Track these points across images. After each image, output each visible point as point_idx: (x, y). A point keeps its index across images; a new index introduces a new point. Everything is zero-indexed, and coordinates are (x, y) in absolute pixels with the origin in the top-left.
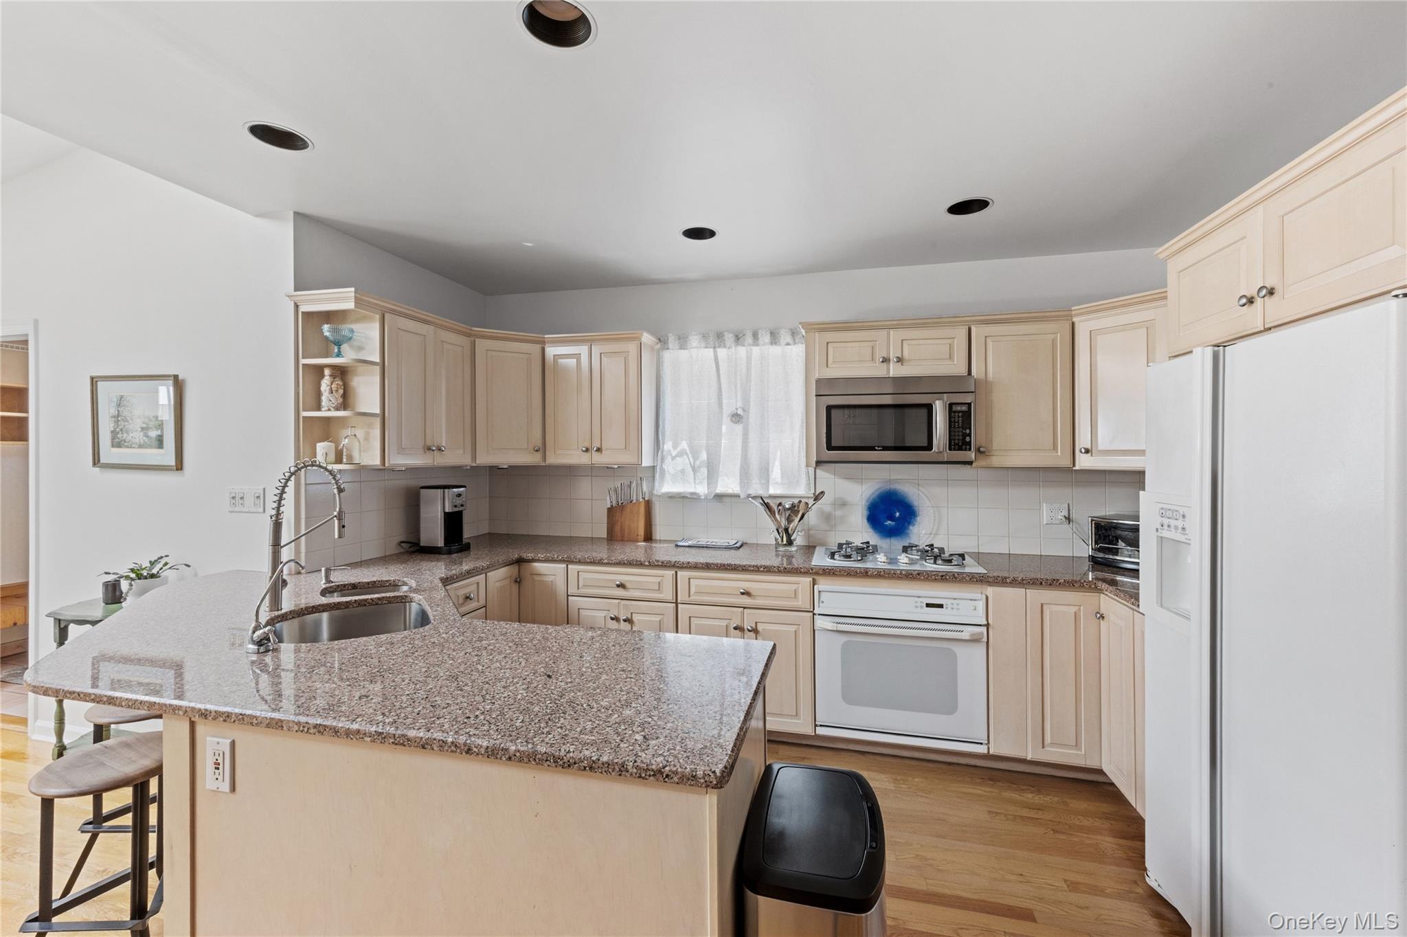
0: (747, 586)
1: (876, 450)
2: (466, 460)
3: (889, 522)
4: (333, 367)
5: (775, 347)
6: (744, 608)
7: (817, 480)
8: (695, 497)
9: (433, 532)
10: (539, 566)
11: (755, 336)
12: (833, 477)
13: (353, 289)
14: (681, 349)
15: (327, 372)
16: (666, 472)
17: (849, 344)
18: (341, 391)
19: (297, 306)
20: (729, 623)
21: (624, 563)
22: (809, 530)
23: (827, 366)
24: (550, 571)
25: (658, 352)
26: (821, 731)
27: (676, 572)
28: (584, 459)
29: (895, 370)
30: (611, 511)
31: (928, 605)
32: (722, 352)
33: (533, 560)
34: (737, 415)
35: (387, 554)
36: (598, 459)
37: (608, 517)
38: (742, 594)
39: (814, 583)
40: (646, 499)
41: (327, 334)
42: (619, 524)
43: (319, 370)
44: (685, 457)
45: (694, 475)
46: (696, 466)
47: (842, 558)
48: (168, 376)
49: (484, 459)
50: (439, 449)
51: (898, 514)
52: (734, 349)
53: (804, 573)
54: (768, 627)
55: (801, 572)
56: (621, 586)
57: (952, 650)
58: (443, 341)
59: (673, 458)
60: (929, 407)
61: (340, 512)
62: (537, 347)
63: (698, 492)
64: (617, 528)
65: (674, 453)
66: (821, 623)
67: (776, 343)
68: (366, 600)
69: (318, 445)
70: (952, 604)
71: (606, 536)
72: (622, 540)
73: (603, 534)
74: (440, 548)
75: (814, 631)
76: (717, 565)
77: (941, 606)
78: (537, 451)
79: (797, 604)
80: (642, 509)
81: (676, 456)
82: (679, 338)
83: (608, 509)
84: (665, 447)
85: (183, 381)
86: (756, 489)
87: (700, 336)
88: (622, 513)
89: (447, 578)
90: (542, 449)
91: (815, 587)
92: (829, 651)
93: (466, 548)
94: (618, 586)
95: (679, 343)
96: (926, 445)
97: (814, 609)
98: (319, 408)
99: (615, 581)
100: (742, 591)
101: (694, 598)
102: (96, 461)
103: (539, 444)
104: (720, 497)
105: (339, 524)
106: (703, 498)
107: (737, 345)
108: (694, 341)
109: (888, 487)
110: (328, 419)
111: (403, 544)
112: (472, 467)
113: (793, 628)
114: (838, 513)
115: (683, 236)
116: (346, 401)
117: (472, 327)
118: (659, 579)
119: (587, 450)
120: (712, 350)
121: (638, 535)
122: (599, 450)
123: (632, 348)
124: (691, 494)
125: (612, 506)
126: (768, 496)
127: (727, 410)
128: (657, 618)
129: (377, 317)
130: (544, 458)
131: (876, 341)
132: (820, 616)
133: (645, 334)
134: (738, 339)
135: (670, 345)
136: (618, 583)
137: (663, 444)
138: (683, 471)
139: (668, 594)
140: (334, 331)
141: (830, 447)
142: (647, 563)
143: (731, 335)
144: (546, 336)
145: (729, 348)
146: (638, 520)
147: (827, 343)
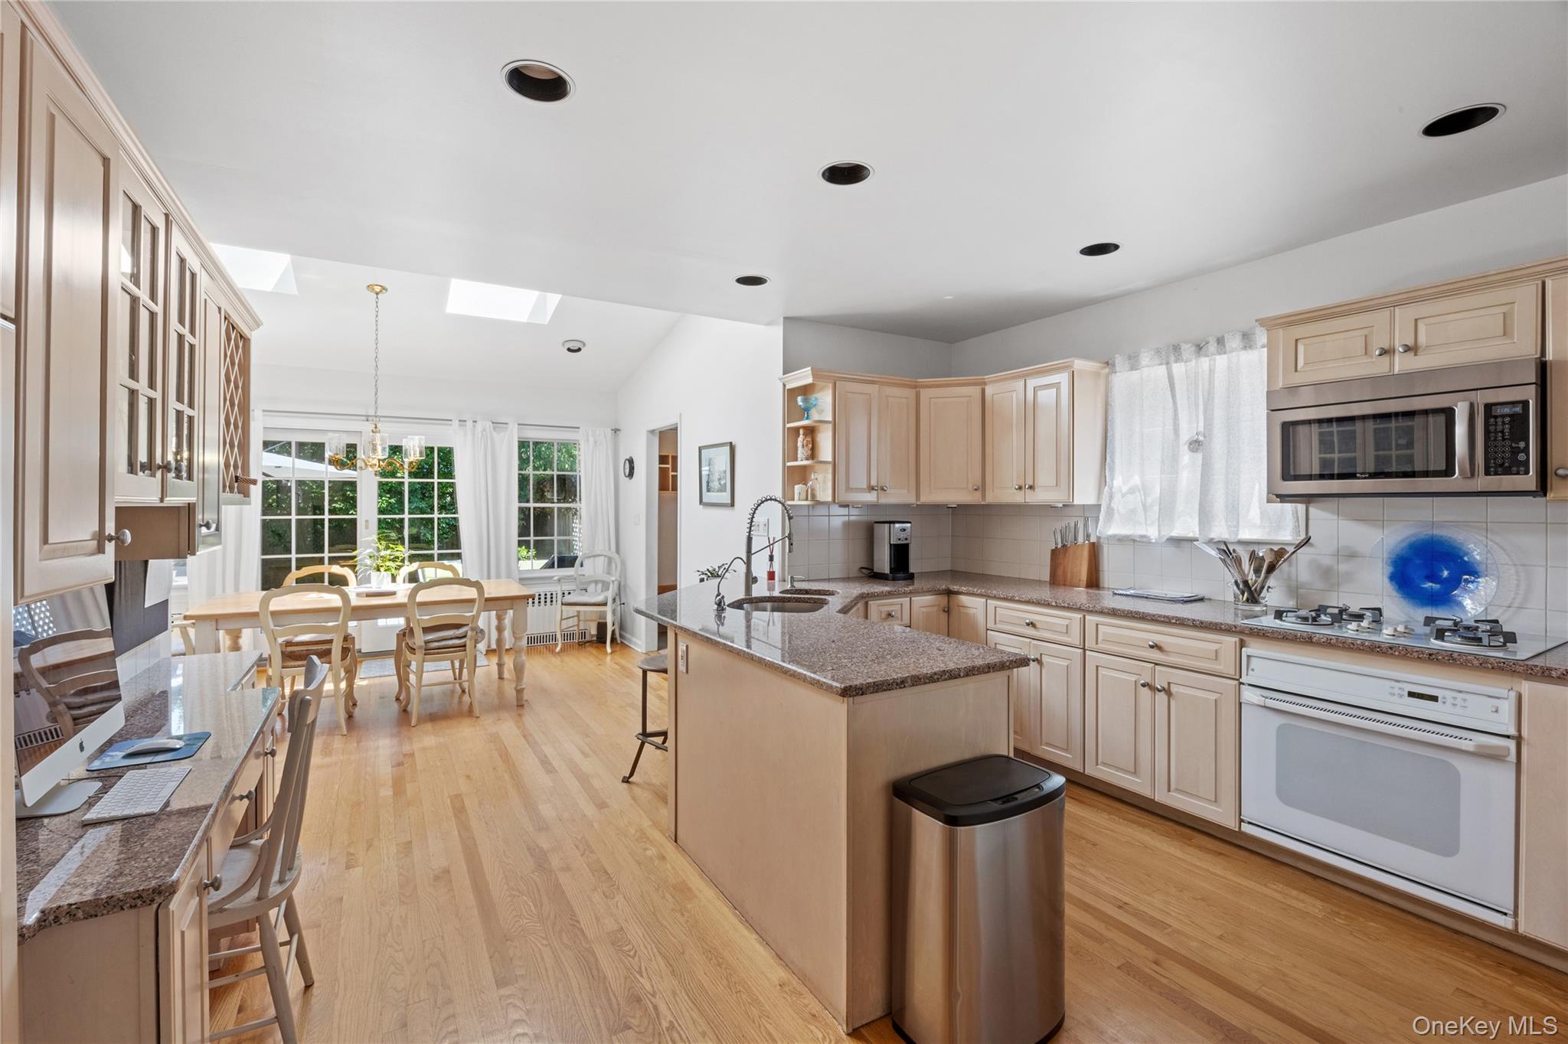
0: (1157, 639)
1: (1359, 478)
2: (911, 499)
3: (1428, 585)
4: (805, 428)
5: (1249, 351)
6: (1156, 664)
7: (1310, 522)
8: (1145, 540)
9: (883, 562)
10: (965, 599)
11: (1220, 341)
12: (1336, 517)
13: (810, 368)
14: (1132, 370)
15: (801, 432)
16: (1116, 511)
17: (1327, 338)
18: (810, 446)
19: (784, 385)
20: (1138, 679)
21: (1033, 602)
22: (1297, 588)
23: (1296, 370)
24: (973, 604)
25: (1107, 376)
26: (1246, 828)
27: (1084, 616)
28: (1018, 498)
29: (1401, 363)
30: (1054, 553)
31: (1411, 694)
32: (1178, 368)
33: (958, 593)
34: (1197, 442)
35: (850, 576)
36: (1033, 498)
37: (1052, 559)
38: (1152, 647)
39: (1242, 644)
40: (1091, 541)
41: (800, 403)
42: (1062, 567)
43: (796, 430)
44: (1138, 493)
45: (1145, 515)
46: (1147, 505)
47: (1299, 621)
48: (727, 443)
49: (927, 498)
50: (882, 489)
51: (1446, 573)
52: (1194, 361)
53: (1225, 630)
54: (1182, 690)
55: (1221, 629)
56: (1032, 624)
57: (1448, 762)
58: (887, 396)
59: (1123, 496)
60: (1449, 414)
61: (790, 534)
62: (978, 389)
63: (1148, 534)
64: (1060, 572)
65: (1124, 489)
66: (1249, 695)
67: (1250, 347)
68: (801, 598)
69: (796, 486)
70: (1455, 698)
71: (1048, 580)
72: (1064, 585)
73: (1048, 579)
74: (887, 574)
75: (1240, 704)
76: (1123, 611)
77: (1434, 699)
78: (976, 490)
79: (1218, 667)
80: (1086, 553)
81: (1126, 493)
82: (1130, 358)
83: (1052, 550)
84: (1115, 482)
85: (734, 446)
86: (1220, 531)
87: (1152, 353)
88: (1065, 556)
89: (868, 594)
90: (982, 488)
91: (1243, 649)
92: (1261, 731)
93: (911, 577)
94: (1028, 624)
95: (1129, 363)
96: (1443, 467)
97: (1241, 677)
98: (796, 459)
99: (1026, 619)
100: (1151, 643)
101: (1102, 646)
102: (701, 502)
103: (979, 483)
104: (1177, 541)
105: (789, 542)
106: (1153, 541)
107: (1199, 356)
108: (1145, 359)
109: (1430, 533)
110: (804, 467)
111: (863, 570)
112: (917, 505)
113: (1214, 697)
114: (1343, 567)
115: (1082, 255)
116: (813, 454)
117: (917, 378)
118: (1066, 622)
119: (1020, 488)
120: (1164, 366)
121: (1080, 580)
122: (1031, 487)
123: (1063, 378)
124: (1142, 536)
125: (1056, 548)
126: (1236, 540)
127: (1186, 436)
128: (1065, 663)
129: (831, 385)
130: (984, 496)
131: (1373, 326)
132: (1250, 687)
133: (1076, 361)
134: (1199, 348)
135: (1118, 369)
136: (1028, 621)
137: (1112, 480)
138: (1133, 511)
139: (1075, 638)
140: (805, 401)
141: (1287, 476)
142: (1054, 604)
143: (1190, 345)
144: (986, 377)
145: (1186, 362)
146: (1081, 564)
147: (1297, 340)
